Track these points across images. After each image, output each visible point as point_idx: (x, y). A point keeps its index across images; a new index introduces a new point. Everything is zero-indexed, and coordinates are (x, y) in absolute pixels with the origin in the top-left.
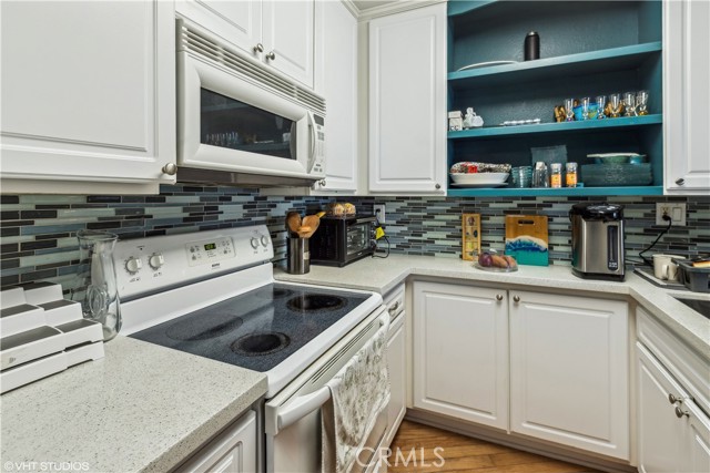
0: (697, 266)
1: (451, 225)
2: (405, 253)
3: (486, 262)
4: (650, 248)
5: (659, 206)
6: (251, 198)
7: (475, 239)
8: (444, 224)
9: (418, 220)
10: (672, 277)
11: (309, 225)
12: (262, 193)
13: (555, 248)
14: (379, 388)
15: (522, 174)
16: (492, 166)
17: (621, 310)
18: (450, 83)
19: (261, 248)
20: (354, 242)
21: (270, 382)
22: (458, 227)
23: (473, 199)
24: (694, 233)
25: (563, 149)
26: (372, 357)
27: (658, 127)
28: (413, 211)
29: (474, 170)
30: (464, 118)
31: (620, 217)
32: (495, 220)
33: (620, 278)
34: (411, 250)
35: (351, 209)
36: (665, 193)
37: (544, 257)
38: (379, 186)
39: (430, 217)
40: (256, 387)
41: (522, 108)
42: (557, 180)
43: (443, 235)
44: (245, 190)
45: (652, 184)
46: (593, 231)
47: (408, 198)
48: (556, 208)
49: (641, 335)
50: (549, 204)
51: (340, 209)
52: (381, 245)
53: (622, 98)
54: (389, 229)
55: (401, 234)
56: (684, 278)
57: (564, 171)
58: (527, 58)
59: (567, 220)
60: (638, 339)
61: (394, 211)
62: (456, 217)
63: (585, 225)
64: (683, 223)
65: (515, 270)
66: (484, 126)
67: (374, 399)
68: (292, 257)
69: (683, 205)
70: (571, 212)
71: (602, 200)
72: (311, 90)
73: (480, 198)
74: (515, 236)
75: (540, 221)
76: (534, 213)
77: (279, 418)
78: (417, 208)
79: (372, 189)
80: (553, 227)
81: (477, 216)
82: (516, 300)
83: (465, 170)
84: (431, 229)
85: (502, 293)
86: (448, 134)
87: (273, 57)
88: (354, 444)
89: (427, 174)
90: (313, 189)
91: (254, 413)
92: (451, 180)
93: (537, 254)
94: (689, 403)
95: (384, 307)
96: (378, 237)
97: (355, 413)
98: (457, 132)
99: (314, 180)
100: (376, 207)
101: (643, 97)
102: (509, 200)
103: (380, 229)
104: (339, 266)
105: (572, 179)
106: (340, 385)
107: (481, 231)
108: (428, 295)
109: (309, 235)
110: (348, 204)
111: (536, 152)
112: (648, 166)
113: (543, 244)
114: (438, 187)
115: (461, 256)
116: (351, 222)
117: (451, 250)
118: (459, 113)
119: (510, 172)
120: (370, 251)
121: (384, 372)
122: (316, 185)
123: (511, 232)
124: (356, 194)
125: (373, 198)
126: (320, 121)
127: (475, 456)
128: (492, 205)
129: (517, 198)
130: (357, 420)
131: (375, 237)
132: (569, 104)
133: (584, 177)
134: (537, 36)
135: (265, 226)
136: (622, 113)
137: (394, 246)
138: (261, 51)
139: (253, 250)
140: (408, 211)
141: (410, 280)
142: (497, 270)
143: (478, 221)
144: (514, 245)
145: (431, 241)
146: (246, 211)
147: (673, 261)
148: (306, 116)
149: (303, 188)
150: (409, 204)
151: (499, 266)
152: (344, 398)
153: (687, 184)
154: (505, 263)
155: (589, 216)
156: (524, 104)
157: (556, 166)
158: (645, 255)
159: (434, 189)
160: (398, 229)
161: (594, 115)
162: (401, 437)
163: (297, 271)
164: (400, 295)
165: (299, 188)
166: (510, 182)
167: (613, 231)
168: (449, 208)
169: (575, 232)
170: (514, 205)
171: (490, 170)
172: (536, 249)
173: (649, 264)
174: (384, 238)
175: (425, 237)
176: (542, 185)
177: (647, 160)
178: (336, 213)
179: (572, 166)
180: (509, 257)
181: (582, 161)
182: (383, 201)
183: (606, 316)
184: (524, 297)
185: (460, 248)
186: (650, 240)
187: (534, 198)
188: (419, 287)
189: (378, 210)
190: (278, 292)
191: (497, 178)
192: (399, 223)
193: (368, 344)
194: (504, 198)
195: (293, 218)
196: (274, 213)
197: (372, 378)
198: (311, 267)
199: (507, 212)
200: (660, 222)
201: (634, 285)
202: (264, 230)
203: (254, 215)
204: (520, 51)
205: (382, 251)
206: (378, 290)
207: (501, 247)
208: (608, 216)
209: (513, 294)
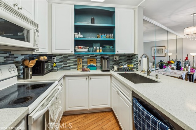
0: (120, 67)
1: (75, 62)
2: (62, 70)
3: (84, 70)
4: (114, 64)
5: (115, 56)
6: (7, 55)
7: (80, 65)
8: (73, 61)
9: (66, 61)
10: (117, 70)
11: (32, 63)
12: (12, 53)
13: (98, 66)
14: (59, 106)
15: (91, 49)
16: (85, 47)
17: (109, 77)
18: (75, 25)
19: (13, 72)
20: (47, 68)
21: (30, 109)
22: (76, 62)
23: (80, 55)
24: (120, 61)
25: (99, 44)
26: (57, 98)
27: (115, 41)
28: (64, 58)
29: (81, 48)
30: (78, 35)
31: (109, 59)
32: (85, 60)
33: (109, 71)
34: (64, 69)
35: (46, 58)
36: (116, 54)
37: (96, 68)
38: (55, 51)
39: (69, 60)
40: (26, 111)
41: (91, 34)
42: (98, 51)
43: (73, 64)
44: (5, 52)
45: (114, 52)
46: (105, 61)
47: (63, 55)
48: (98, 57)
49: (112, 82)
50: (96, 56)
51: (42, 58)
52: (55, 68)
53: (109, 35)
54: (57, 64)
55: (61, 65)
56: (119, 70)
57: (99, 49)
58: (92, 23)
59: (100, 59)
60: (112, 83)
61: (59, 58)
62: (76, 60)
63: (103, 60)
64: (118, 60)
65: (90, 71)
66: (83, 37)
67: (58, 109)
68: (25, 74)
69: (118, 56)
70: (101, 58)
71: (106, 55)
72: (34, 21)
73: (82, 55)
74: (90, 64)
75: (95, 60)
76: (93, 58)
77: (33, 119)
78: (66, 57)
79: (53, 52)
80: (97, 61)
81: (81, 59)
82: (90, 78)
83: (78, 48)
84: (69, 63)
85: (87, 77)
86: (75, 38)
87: (21, 9)
88: (53, 122)
89: (69, 49)
90: (34, 52)
91: (24, 120)
92: (75, 50)
93: (94, 67)
94: (119, 92)
95: (59, 84)
96: (54, 66)
97: (54, 113)
98: (77, 38)
99: (35, 49)
100: (53, 57)
101: (112, 35)
102: (88, 55)
103: (55, 64)
104: (42, 75)
105: (101, 51)
106: (50, 106)
107: (82, 63)
108: (69, 80)
109: (32, 66)
110: (45, 57)
111: (94, 44)
112: (113, 48)
113: (95, 65)
114: (72, 52)
115: (77, 70)
116: (47, 62)
117: (75, 68)
118: (77, 33)
119: (89, 49)
120: (52, 70)
121: (60, 101)
122: (35, 51)
123: (89, 63)
124: (47, 54)
125: (52, 55)
126: (37, 31)
127: (81, 118)
128: (84, 56)
129: (90, 55)
130: (54, 115)
131: (53, 66)
132: (100, 35)
133: (103, 50)
134: (94, 18)
135: (14, 64)
136: (109, 38)
137: (59, 68)
138: (17, 6)
139: (10, 73)
140: (63, 58)
141: (64, 77)
142: (86, 72)
143: (81, 60)
144: (89, 66)
145: (69, 66)
146: (5, 59)
147: (117, 67)
148: (33, 29)
149: (30, 52)
150: (63, 56)
151: (86, 71)
152: (51, 109)
153: (119, 52)
154: (88, 70)
155: (104, 58)
156: (91, 33)
157: (98, 48)
158: (113, 66)
159: (71, 52)
160: (60, 63)
161: (105, 37)
162: (62, 120)
163: (27, 78)
164: (62, 81)
165: (29, 52)
166: (89, 51)
167: (108, 61)
168: (74, 57)
169: (101, 62)
170: (89, 56)
171: (84, 48)
172: (94, 66)
173: (113, 68)
174: (56, 66)
175: (68, 65)
176: (95, 52)
177: (113, 47)
178: (41, 59)
179: (101, 48)
180: (89, 69)
181: (103, 47)
182: (55, 56)
183: (107, 79)
184: (92, 77)
185: (77, 67)
186: (113, 63)
187: (93, 55)
188: (67, 78)
189: (54, 58)
190: (19, 86)
191: (86, 50)
192: (60, 62)
193: (56, 94)
194: (87, 55)
195: (26, 61)
196: (17, 60)
197: (57, 103)
198: (33, 76)
199: (88, 58)
200: (115, 59)
201: (111, 72)
202: (14, 65)
203: (9, 61)
204: (90, 21)
205: (55, 70)
206: (57, 80)
207: (87, 66)
208: (107, 59)
209: (90, 77)
